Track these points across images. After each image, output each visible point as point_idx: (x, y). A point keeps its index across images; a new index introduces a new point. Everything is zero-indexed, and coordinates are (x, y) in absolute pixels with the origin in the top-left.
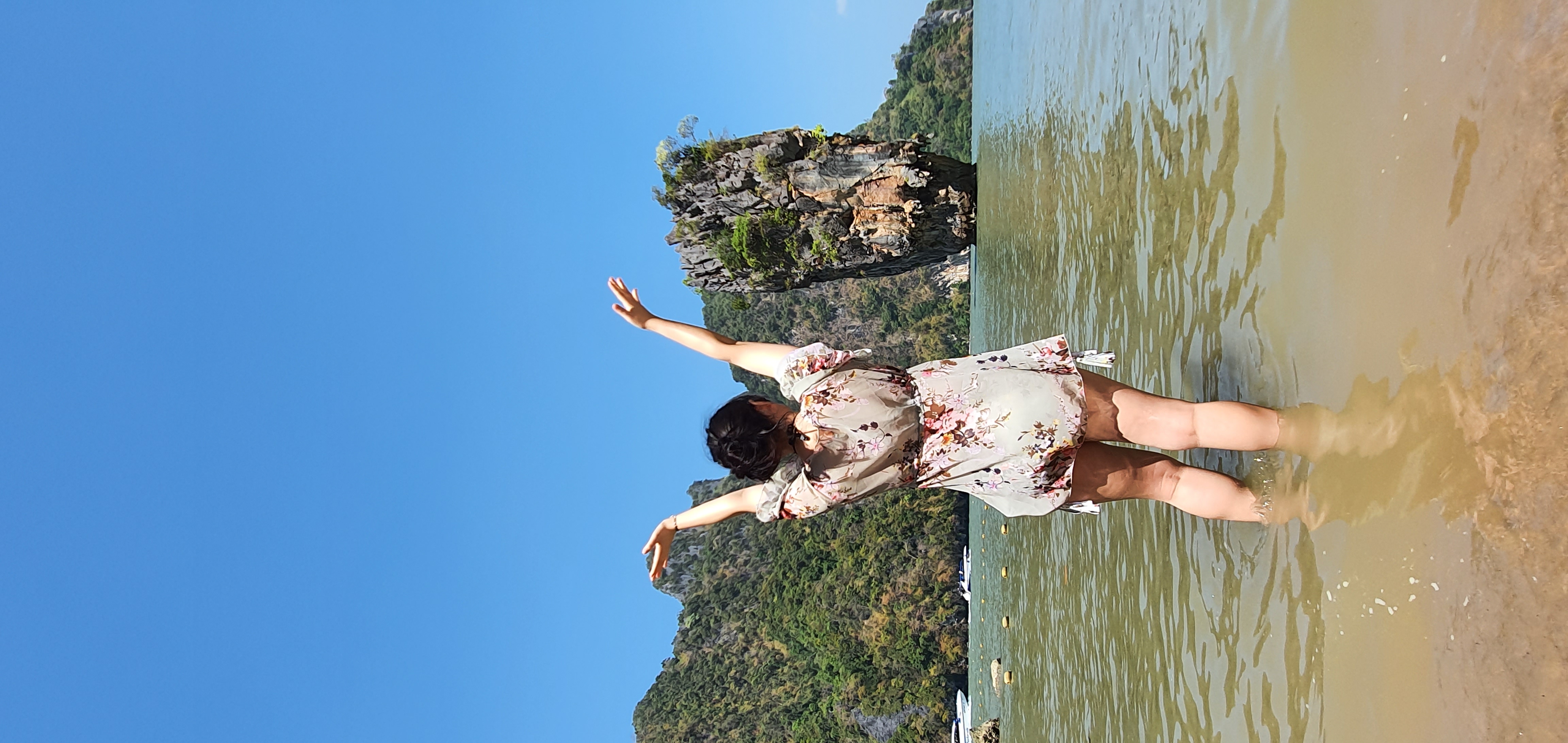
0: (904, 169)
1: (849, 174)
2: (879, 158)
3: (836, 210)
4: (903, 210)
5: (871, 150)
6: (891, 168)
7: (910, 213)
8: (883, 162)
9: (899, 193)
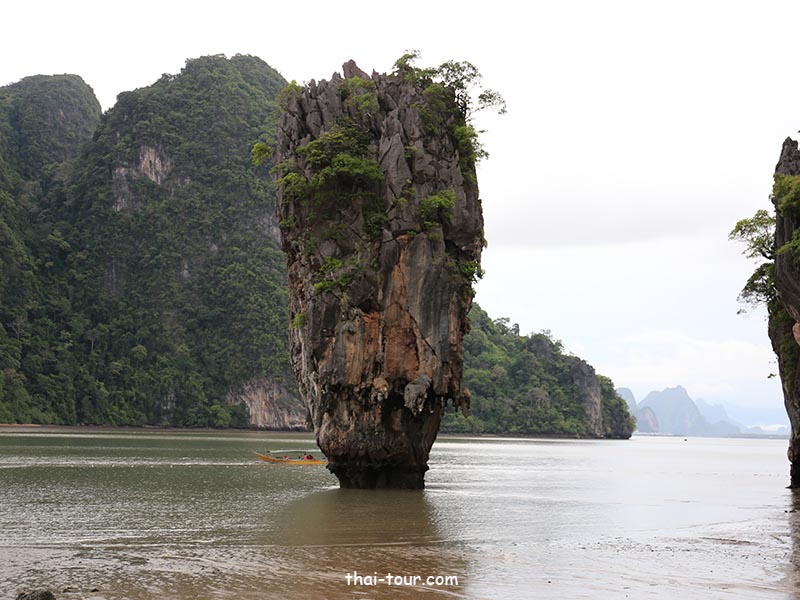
0: (427, 378)
1: (425, 309)
2: (442, 348)
3: (380, 292)
4: (376, 376)
5: (453, 338)
6: (429, 362)
7: (372, 385)
8: (437, 352)
9: (398, 372)
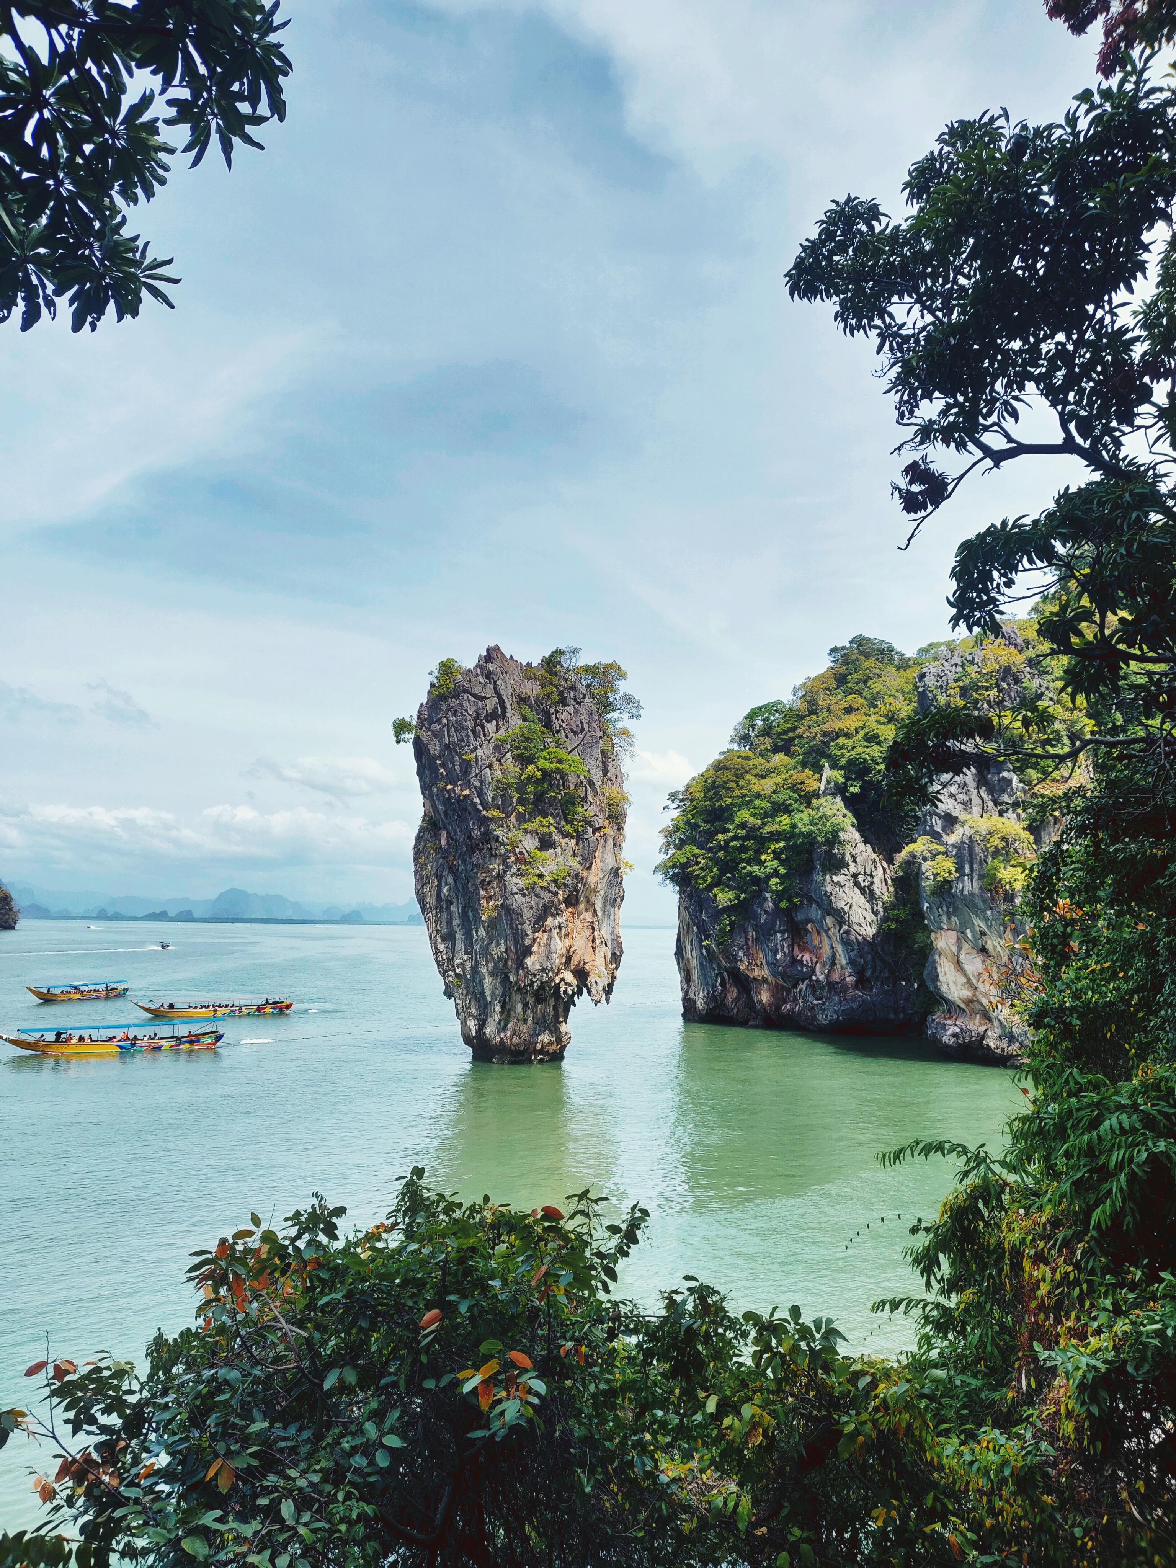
1: (605, 903)
2: (613, 940)
4: (565, 969)
6: (602, 955)
7: (562, 979)
8: (609, 944)
9: (579, 964)
